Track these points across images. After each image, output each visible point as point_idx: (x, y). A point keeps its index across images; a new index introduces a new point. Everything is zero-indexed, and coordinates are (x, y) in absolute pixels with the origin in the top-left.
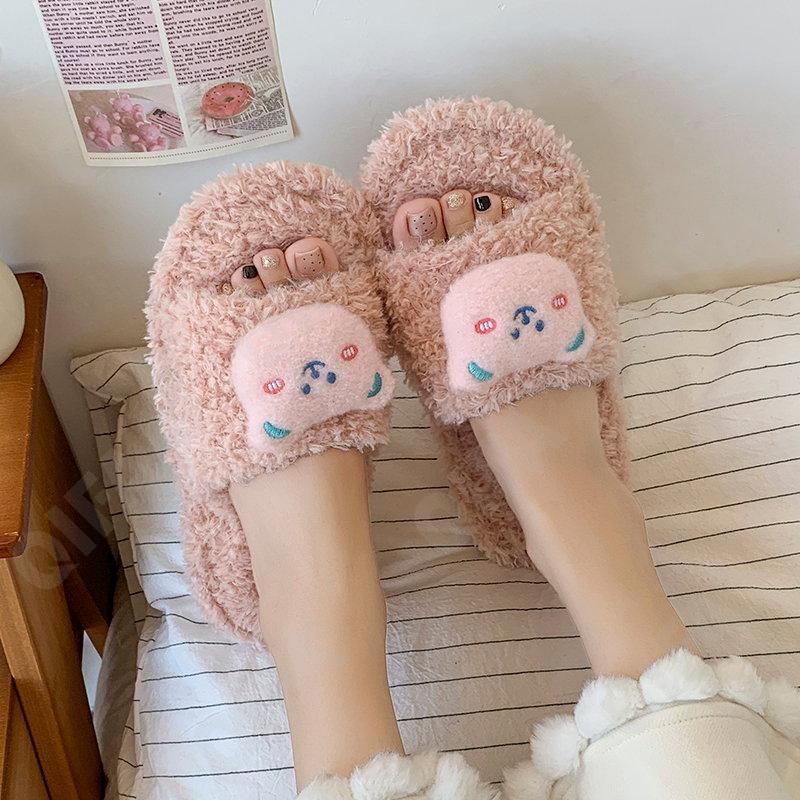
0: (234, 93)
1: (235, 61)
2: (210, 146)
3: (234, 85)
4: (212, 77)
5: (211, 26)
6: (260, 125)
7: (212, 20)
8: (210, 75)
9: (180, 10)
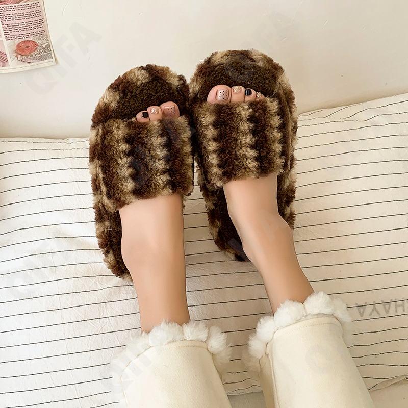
0: (29, 45)
1: (29, 31)
3: (29, 41)
5: (19, 17)
6: (41, 59)
7: (19, 14)
8: (19, 37)
9: (5, 10)
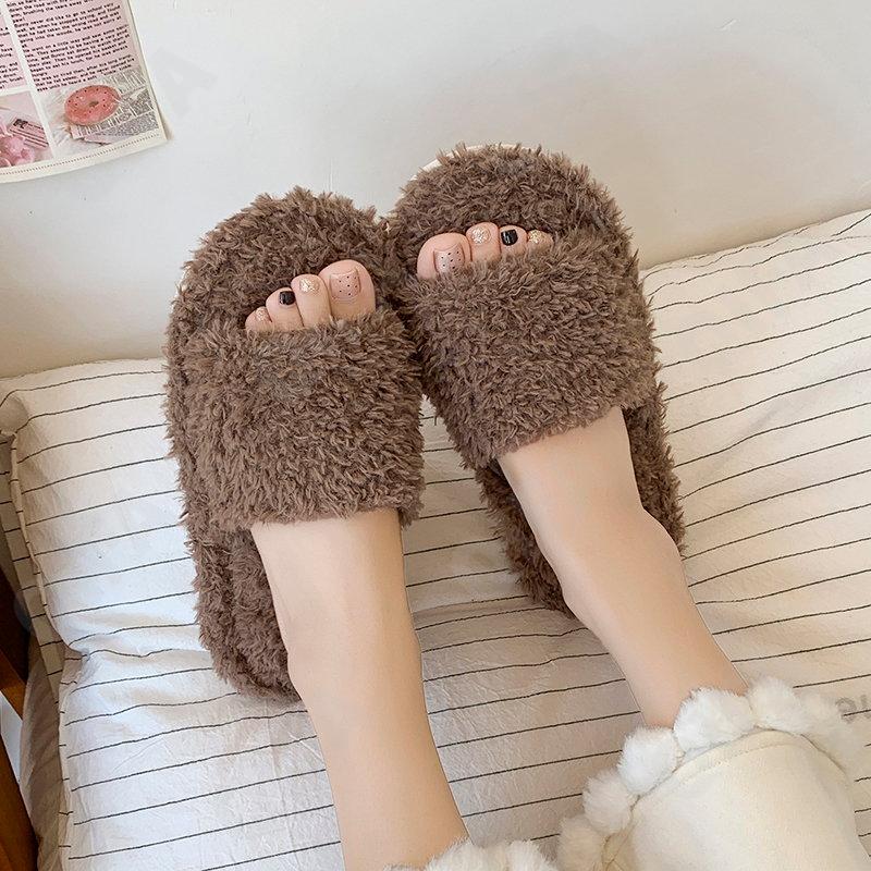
0: (99, 97)
1: (95, 62)
2: (79, 156)
3: (97, 89)
4: (73, 80)
5: (66, 25)
6: (130, 130)
7: (66, 19)
8: (70, 79)
9: (29, 10)
